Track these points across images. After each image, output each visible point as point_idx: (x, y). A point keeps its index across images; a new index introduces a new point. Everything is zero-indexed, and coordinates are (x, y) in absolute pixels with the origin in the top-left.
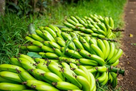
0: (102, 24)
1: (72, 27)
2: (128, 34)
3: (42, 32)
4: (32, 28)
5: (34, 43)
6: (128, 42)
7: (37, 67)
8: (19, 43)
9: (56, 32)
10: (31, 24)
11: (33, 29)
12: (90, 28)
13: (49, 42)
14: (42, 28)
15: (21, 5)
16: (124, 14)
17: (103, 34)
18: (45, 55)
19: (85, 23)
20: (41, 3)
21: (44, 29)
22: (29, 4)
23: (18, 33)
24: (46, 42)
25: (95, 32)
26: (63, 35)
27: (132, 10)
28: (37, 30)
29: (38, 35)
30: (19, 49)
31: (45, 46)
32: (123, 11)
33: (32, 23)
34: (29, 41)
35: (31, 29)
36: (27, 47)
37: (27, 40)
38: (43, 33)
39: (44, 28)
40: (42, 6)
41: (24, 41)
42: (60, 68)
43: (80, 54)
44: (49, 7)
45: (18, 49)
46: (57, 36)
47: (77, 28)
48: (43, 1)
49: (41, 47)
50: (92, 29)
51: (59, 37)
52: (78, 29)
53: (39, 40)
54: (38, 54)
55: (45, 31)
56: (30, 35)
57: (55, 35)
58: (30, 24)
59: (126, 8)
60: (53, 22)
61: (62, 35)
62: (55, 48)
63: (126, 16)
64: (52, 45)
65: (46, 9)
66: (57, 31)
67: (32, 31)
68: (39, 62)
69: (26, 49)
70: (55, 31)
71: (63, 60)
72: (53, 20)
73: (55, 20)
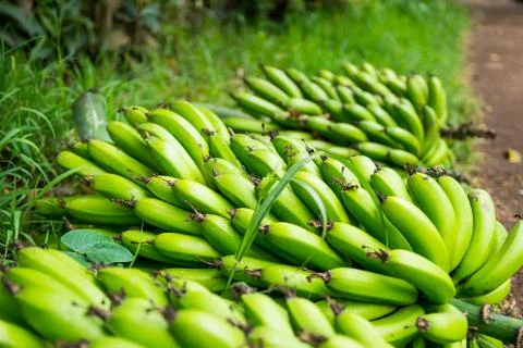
0: (401, 102)
1: (271, 115)
2: (499, 150)
3: (141, 132)
4: (94, 112)
5: (98, 185)
6: (506, 184)
7: (110, 328)
8: (27, 182)
9: (207, 134)
10: (89, 94)
11: (95, 117)
12: (355, 120)
13: (172, 180)
14: (141, 112)
15: (47, 15)
16: (469, 71)
17: (408, 148)
18: (152, 243)
19: (330, 97)
20: (134, 10)
21: (151, 119)
22: (84, 13)
23: (20, 135)
24: (160, 182)
25: (372, 138)
26: (242, 148)
27: (494, 57)
28: (117, 123)
29: (119, 144)
30: (24, 210)
31: (152, 201)
32: (462, 57)
33: (94, 91)
34: (75, 174)
35: (89, 119)
36: (62, 204)
37: (66, 170)
38: (145, 137)
39: (147, 111)
40: (140, 23)
41: (54, 172)
42: (240, 327)
43: (331, 246)
44: (168, 29)
45: (18, 214)
46: (214, 154)
47: (294, 119)
48: (144, 5)
49: (130, 206)
50: (363, 123)
51: (220, 157)
52: (298, 122)
53: (124, 171)
54: (120, 240)
55: (156, 128)
56: (79, 145)
57: (200, 146)
58: (82, 96)
59: (473, 48)
60: (184, 90)
61: (234, 146)
62: (204, 213)
63: (476, 78)
64: (189, 198)
65: (155, 36)
66: (211, 129)
67: (93, 127)
68: (123, 294)
69: (60, 211)
70: (201, 127)
71: (246, 271)
72: (187, 84)
73: (195, 83)
